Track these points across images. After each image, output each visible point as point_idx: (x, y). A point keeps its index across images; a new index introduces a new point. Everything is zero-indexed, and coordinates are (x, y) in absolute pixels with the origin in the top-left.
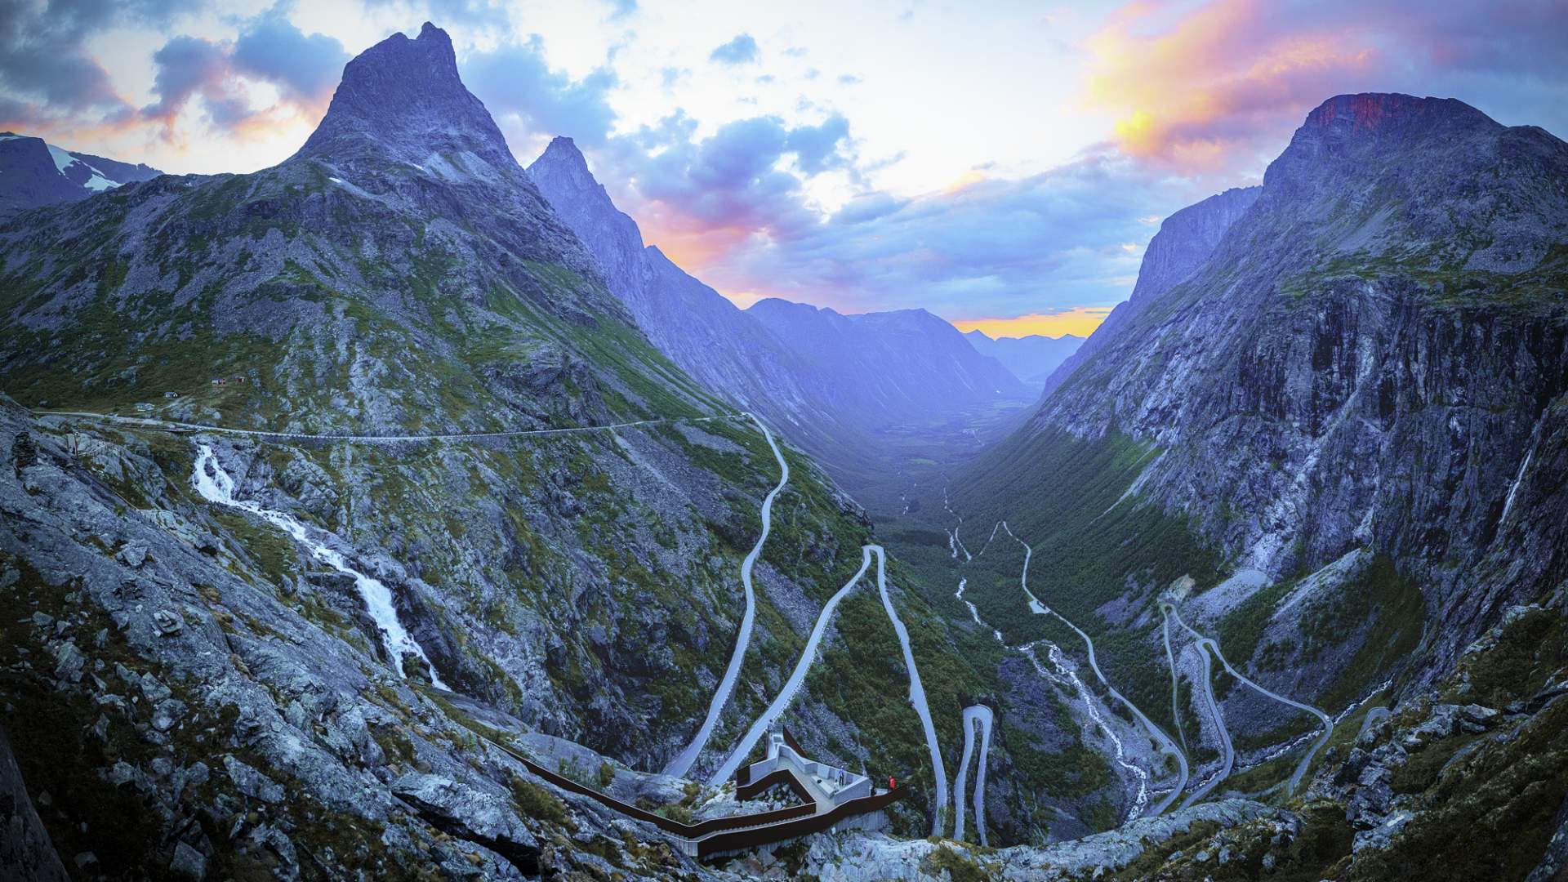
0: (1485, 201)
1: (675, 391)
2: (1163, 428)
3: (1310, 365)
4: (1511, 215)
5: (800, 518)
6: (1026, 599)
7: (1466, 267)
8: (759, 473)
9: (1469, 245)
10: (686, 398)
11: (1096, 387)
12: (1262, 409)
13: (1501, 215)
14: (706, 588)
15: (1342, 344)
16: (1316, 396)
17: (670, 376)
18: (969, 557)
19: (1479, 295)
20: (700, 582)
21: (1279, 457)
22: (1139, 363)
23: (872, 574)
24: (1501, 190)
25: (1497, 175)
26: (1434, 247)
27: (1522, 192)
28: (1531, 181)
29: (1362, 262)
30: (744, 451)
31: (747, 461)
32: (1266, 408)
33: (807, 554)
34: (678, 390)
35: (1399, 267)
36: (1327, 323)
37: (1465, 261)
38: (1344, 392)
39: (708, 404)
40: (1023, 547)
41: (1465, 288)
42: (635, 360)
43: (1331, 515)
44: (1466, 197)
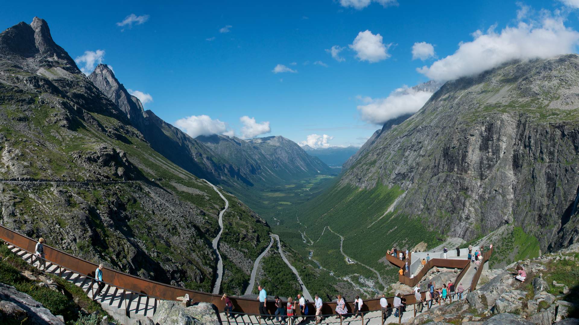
0: (555, 82)
1: (168, 169)
2: (404, 181)
3: (478, 150)
4: (567, 87)
5: (237, 224)
6: (343, 258)
7: (548, 108)
8: (215, 203)
9: (549, 99)
10: (174, 172)
11: (370, 166)
12: (456, 170)
13: (563, 87)
14: (197, 254)
15: (493, 140)
16: (481, 163)
17: (164, 162)
18: (312, 242)
19: (557, 118)
20: (194, 251)
21: (465, 189)
22: (391, 154)
23: (275, 246)
24: (562, 78)
25: (560, 72)
26: (532, 100)
27: (571, 78)
28: (575, 74)
29: (499, 107)
30: (205, 194)
31: (207, 198)
32: (458, 169)
33: (243, 238)
34: (169, 168)
35: (517, 108)
36: (485, 131)
37: (548, 105)
38: (494, 160)
39: (185, 175)
40: (339, 236)
41: (550, 115)
42: (146, 155)
43: (492, 212)
44: (546, 80)
